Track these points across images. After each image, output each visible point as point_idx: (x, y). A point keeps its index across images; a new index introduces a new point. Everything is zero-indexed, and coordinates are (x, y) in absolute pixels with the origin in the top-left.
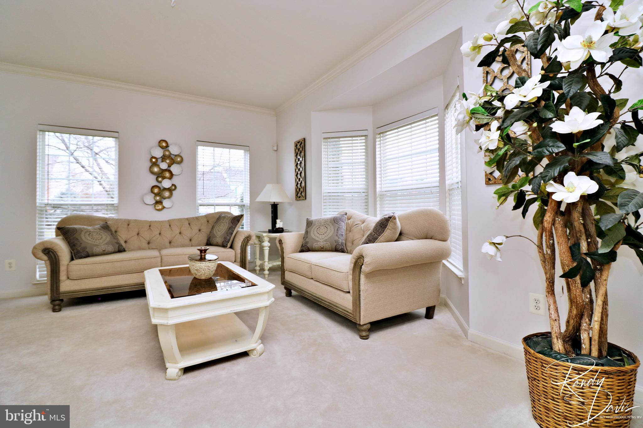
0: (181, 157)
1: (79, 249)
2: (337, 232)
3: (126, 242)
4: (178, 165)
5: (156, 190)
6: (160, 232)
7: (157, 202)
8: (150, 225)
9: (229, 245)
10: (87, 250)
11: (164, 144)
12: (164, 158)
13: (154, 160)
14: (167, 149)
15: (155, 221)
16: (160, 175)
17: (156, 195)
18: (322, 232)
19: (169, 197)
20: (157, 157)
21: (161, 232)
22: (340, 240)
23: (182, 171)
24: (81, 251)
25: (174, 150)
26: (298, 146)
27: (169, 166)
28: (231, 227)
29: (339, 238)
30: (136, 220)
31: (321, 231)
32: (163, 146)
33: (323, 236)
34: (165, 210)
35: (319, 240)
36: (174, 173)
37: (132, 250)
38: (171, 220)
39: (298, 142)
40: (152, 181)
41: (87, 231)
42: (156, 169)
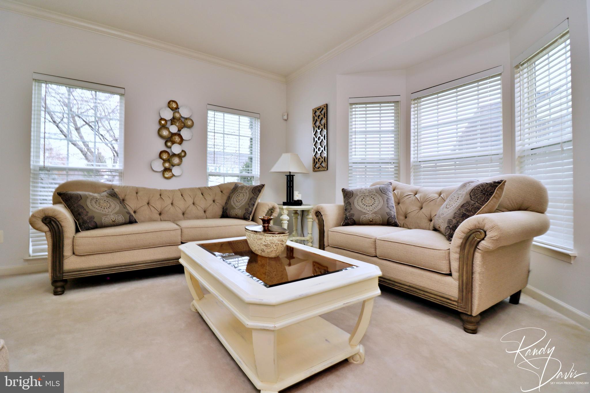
0: (192, 120)
1: (86, 218)
2: (388, 204)
3: (135, 212)
4: (188, 130)
5: (165, 156)
6: (172, 201)
7: (166, 170)
8: (161, 194)
9: (251, 218)
10: (95, 220)
11: (174, 106)
12: (173, 121)
13: (163, 122)
14: (177, 110)
15: (166, 190)
16: (170, 139)
17: (165, 161)
18: (369, 204)
19: (179, 165)
20: (167, 119)
21: (174, 202)
22: (393, 213)
23: (192, 136)
24: (88, 221)
25: (184, 112)
26: (318, 113)
27: (179, 130)
28: (253, 197)
29: (391, 210)
30: (144, 188)
31: (368, 202)
32: (173, 107)
33: (371, 207)
34: (174, 178)
35: (367, 212)
36: (184, 138)
37: (143, 222)
38: (182, 189)
39: (318, 109)
40: (160, 145)
41: (93, 198)
42: (165, 133)
